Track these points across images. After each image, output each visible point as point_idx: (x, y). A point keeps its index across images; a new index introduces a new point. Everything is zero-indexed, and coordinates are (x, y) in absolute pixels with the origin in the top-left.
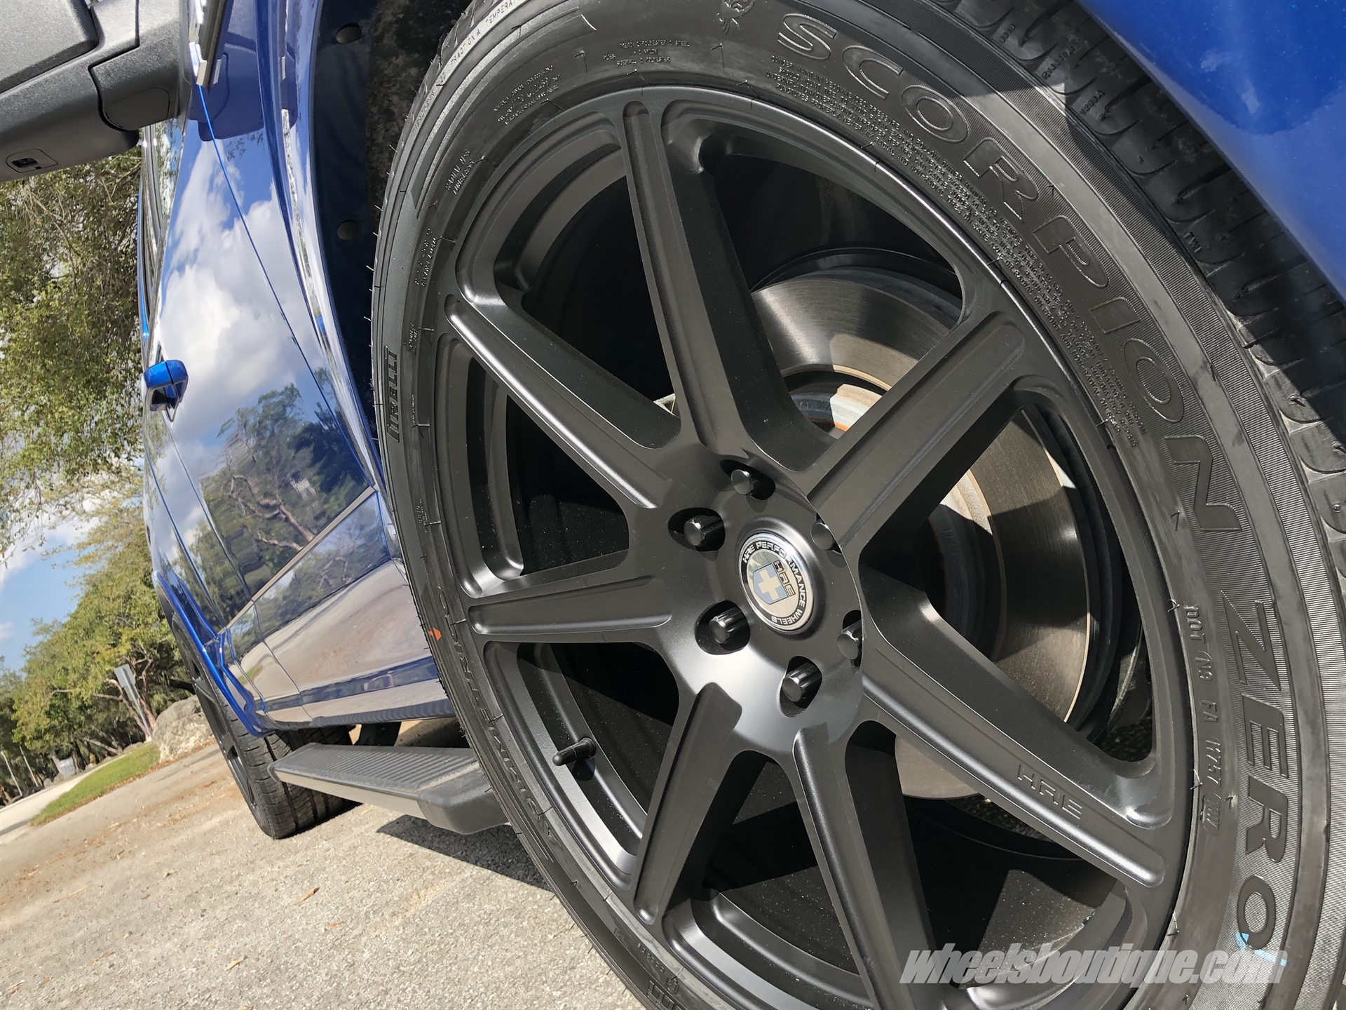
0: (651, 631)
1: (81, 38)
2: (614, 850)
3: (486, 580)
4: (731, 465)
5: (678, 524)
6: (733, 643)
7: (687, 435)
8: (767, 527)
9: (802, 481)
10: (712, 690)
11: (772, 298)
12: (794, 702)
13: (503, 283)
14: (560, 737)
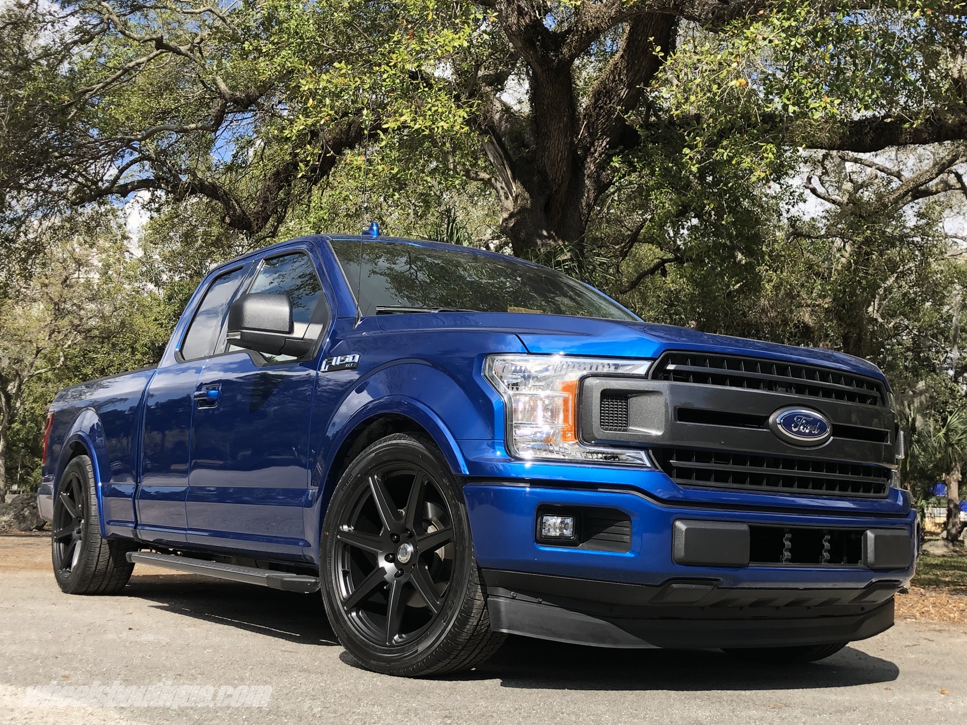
0: (377, 553)
1: (287, 330)
2: (344, 593)
3: (345, 528)
4: (408, 530)
5: (392, 535)
6: (390, 561)
7: (403, 521)
8: (408, 544)
9: (418, 538)
10: (383, 568)
11: (429, 504)
12: (397, 575)
13: (383, 477)
14: (343, 567)
